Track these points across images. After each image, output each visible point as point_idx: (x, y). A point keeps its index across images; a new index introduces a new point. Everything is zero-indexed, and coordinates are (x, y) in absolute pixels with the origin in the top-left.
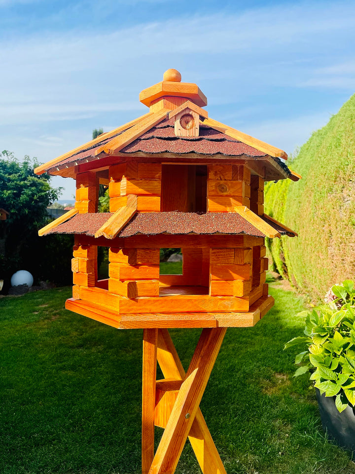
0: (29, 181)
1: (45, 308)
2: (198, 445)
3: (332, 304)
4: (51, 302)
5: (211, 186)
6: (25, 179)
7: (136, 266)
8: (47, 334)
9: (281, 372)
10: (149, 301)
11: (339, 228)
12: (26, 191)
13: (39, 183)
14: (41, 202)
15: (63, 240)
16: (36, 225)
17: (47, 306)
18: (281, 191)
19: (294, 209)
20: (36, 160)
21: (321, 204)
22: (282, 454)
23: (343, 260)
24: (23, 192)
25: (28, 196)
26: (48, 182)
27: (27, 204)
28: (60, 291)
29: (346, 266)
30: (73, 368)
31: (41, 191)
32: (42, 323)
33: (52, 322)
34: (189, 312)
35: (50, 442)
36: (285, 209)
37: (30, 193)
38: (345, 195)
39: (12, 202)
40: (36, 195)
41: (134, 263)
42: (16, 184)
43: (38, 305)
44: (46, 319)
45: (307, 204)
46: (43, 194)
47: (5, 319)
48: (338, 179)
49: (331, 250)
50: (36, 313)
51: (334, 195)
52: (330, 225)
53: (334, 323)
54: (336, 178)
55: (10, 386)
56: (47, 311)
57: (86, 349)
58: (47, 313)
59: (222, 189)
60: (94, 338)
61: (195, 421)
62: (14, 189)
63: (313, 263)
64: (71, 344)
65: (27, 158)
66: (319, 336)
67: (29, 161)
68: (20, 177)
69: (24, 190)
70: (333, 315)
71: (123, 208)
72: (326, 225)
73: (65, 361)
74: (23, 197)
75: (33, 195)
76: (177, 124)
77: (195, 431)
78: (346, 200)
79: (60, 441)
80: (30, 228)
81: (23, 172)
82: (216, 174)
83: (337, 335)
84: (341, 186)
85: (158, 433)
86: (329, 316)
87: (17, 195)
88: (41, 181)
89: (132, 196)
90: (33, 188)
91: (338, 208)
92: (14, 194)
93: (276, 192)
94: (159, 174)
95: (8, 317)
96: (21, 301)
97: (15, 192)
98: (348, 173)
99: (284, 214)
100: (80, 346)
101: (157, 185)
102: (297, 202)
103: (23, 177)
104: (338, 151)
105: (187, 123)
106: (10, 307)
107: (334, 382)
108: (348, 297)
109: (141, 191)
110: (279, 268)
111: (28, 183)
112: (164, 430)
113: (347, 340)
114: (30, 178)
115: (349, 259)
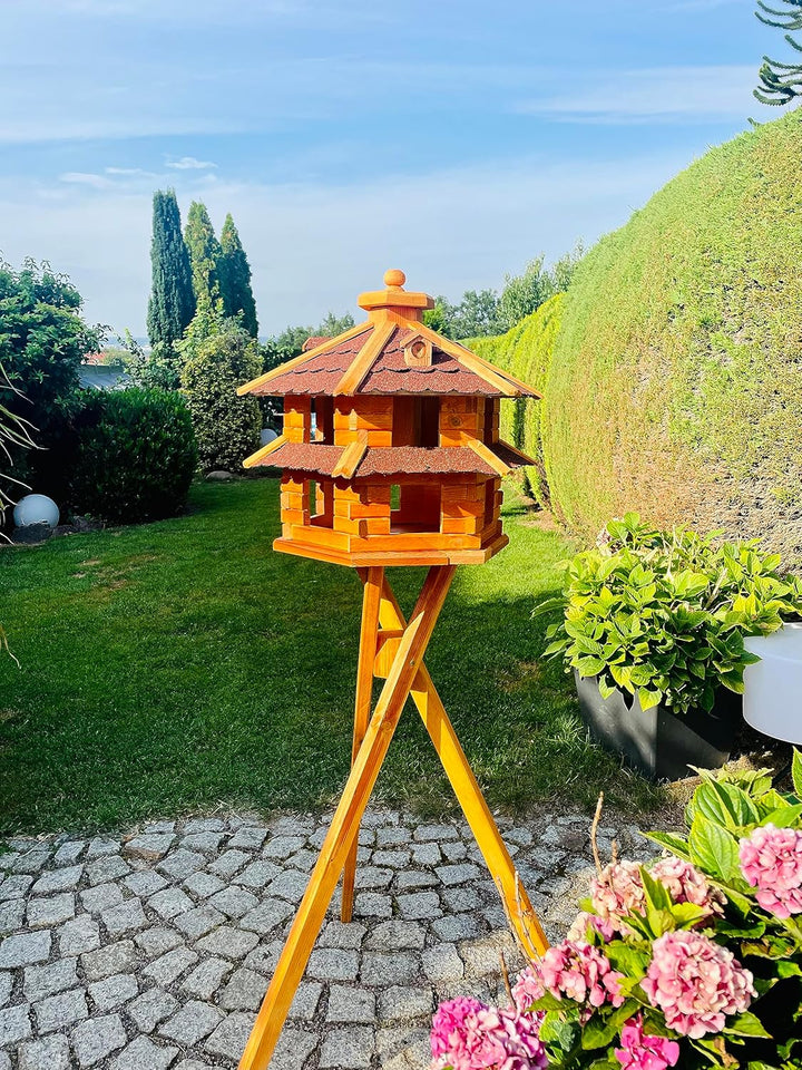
0: (39, 313)
1: (96, 566)
2: (421, 700)
3: (605, 548)
4: (104, 555)
5: (443, 419)
6: (30, 308)
7: (367, 504)
8: (115, 613)
9: (527, 661)
10: (379, 539)
11: (630, 425)
12: (34, 333)
13: (61, 318)
14: (66, 356)
15: (117, 434)
16: (61, 405)
17: (97, 562)
18: (541, 344)
19: (563, 382)
20: (47, 267)
21: (605, 381)
22: (524, 764)
23: (634, 478)
24: (29, 337)
25: (42, 345)
26: (75, 313)
27: (40, 363)
28: (116, 535)
29: (639, 489)
30: (178, 664)
31: (66, 334)
32: (99, 594)
33: (117, 591)
34: (420, 551)
35: (170, 765)
36: (547, 380)
37: (45, 339)
38: (642, 369)
39: (11, 357)
40: (57, 342)
41: (364, 501)
42: (14, 320)
43: (81, 562)
44: (101, 585)
45: (585, 377)
46: (71, 340)
47: (22, 587)
48: (633, 340)
49: (618, 461)
50: (81, 576)
51: (625, 366)
52: (617, 419)
53: (603, 575)
54: (630, 338)
55: (75, 693)
56: (101, 571)
57: (193, 634)
58: (103, 575)
59: (455, 422)
60: (204, 617)
61: (419, 672)
62: (10, 330)
63: (589, 482)
64: (163, 627)
65: (30, 262)
66: (581, 594)
67: (34, 269)
68: (20, 305)
69: (31, 333)
70: (603, 565)
71: (353, 444)
72: (612, 418)
73: (160, 655)
74: (32, 348)
75: (51, 343)
76: (408, 353)
77: (418, 685)
78: (643, 378)
79: (184, 764)
80: (49, 410)
81: (24, 293)
82: (448, 406)
83: (605, 592)
84: (636, 351)
85: (378, 684)
86: (597, 566)
87: (20, 344)
88: (63, 312)
89: (362, 431)
90: (51, 328)
91: (631, 391)
92: (12, 339)
93: (534, 345)
94: (390, 408)
95: (27, 583)
96: (44, 554)
97: (14, 336)
98: (648, 331)
99: (546, 389)
100: (182, 630)
101: (388, 419)
102: (567, 370)
103: (26, 304)
105: (419, 350)
106: (25, 566)
107: (596, 656)
108: (630, 538)
109: (371, 426)
110: (534, 489)
111: (40, 318)
112: (385, 680)
113: (617, 598)
114: (41, 306)
115: (643, 477)
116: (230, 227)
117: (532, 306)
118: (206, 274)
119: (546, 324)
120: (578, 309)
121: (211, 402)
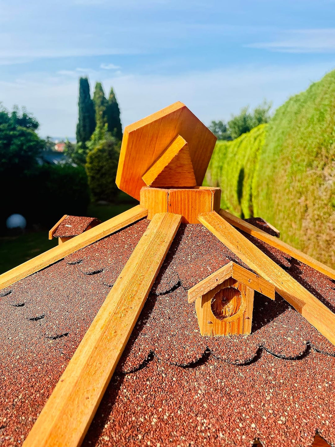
0: (18, 131)
4: (42, 246)
6: (14, 129)
12: (15, 141)
13: (27, 133)
19: (268, 171)
21: (299, 177)
24: (12, 142)
25: (18, 146)
26: (36, 131)
29: (321, 243)
31: (30, 141)
38: (326, 174)
39: (3, 152)
40: (25, 145)
42: (6, 134)
46: (32, 144)
48: (319, 156)
51: (314, 171)
52: (306, 200)
54: (317, 154)
67: (18, 111)
68: (9, 127)
72: (303, 199)
75: (22, 145)
78: (327, 179)
81: (12, 121)
84: (322, 163)
87: (7, 145)
88: (29, 131)
90: (22, 138)
91: (318, 185)
92: (4, 144)
97: (5, 142)
102: (271, 166)
103: (12, 127)
104: (321, 126)
111: (17, 134)
114: (19, 128)
115: (324, 237)
116: (112, 93)
117: (245, 129)
118: (101, 113)
119: (255, 139)
120: (277, 134)
121: (99, 171)
